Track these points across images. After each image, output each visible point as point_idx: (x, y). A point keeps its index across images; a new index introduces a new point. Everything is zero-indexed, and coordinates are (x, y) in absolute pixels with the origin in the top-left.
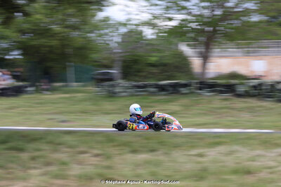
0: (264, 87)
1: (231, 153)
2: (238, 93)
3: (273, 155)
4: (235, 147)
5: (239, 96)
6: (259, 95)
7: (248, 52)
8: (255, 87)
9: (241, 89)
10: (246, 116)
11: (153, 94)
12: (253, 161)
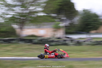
6: (42, 43)
11: (2, 43)
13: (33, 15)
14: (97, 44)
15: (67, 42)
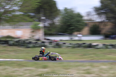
0: (20, 42)
1: (5, 69)
2: (10, 44)
3: (22, 70)
4: (6, 67)
5: (10, 45)
6: (18, 45)
7: (15, 27)
8: (17, 42)
9: (11, 42)
10: (13, 54)
12: (14, 72)
13: (9, 15)
14: (77, 47)
15: (46, 44)
